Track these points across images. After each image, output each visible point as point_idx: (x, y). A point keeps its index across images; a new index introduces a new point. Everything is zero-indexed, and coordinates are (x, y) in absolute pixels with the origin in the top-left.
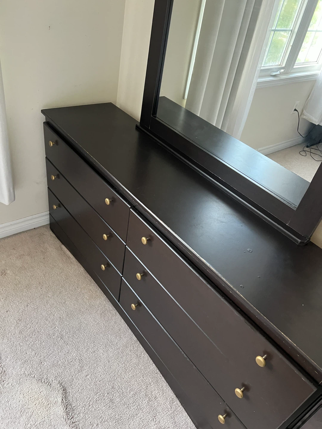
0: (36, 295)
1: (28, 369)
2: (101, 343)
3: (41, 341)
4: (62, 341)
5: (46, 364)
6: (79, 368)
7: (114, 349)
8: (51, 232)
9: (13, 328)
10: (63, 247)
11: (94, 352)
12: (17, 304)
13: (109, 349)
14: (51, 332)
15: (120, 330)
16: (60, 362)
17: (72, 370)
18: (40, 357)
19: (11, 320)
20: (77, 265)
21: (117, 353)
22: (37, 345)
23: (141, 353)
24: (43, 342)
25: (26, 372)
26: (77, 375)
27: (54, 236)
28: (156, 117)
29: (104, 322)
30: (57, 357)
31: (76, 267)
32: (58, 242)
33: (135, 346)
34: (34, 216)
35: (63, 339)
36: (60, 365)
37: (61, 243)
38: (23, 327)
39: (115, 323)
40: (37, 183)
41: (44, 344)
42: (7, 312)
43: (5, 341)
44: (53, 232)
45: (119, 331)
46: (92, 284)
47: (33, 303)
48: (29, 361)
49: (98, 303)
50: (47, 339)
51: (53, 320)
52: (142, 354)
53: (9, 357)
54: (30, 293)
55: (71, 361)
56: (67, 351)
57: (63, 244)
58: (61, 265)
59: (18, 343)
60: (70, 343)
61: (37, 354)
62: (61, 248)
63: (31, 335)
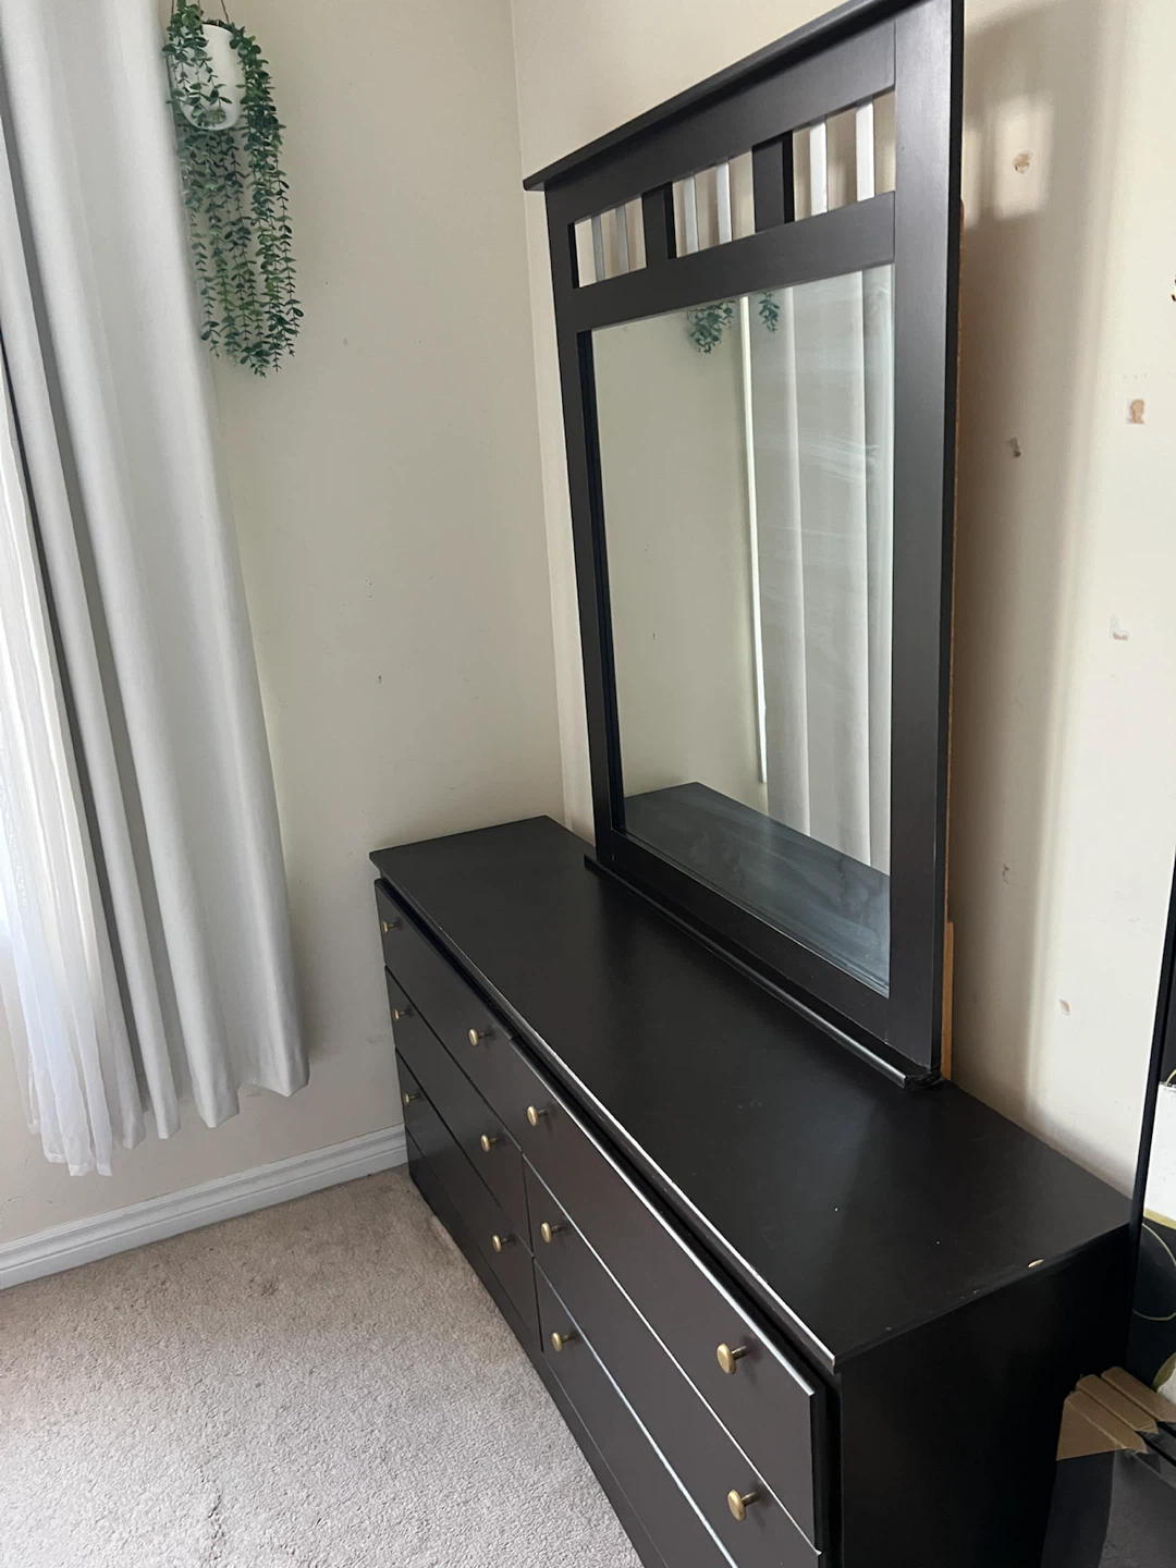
0: (339, 1345)
1: (282, 1532)
2: (490, 1481)
3: (328, 1465)
4: (385, 1468)
5: (329, 1524)
6: (415, 1540)
7: (522, 1497)
8: (411, 1185)
9: (264, 1428)
10: (435, 1221)
11: (466, 1502)
12: (288, 1368)
13: (511, 1498)
14: (358, 1443)
15: (550, 1447)
16: (367, 1522)
17: (396, 1546)
18: (318, 1506)
19: (265, 1407)
20: (463, 1269)
21: (530, 1509)
22: (317, 1473)
23: (603, 1517)
24: (334, 1466)
25: (275, 1540)
26: (408, 1560)
27: (417, 1192)
28: (624, 831)
29: (510, 1424)
30: (363, 1509)
31: (460, 1273)
32: (423, 1209)
33: (589, 1493)
34: (368, 1138)
35: (386, 1464)
36: (365, 1530)
37: (430, 1211)
38: (290, 1427)
39: (541, 1426)
40: (371, 1042)
41: (334, 1472)
42: (258, 1385)
43: (240, 1459)
44: (415, 1183)
45: (547, 1449)
46: (495, 1320)
47: (327, 1367)
48: (288, 1515)
49: (502, 1369)
50: (344, 1460)
51: (371, 1410)
52: (606, 1517)
53: (241, 1499)
54: (326, 1339)
55: (398, 1521)
56: (392, 1496)
57: (436, 1214)
58: (418, 1269)
59: (271, 1465)
60: (404, 1474)
61: (311, 1498)
62: (429, 1224)
63: (306, 1448)
